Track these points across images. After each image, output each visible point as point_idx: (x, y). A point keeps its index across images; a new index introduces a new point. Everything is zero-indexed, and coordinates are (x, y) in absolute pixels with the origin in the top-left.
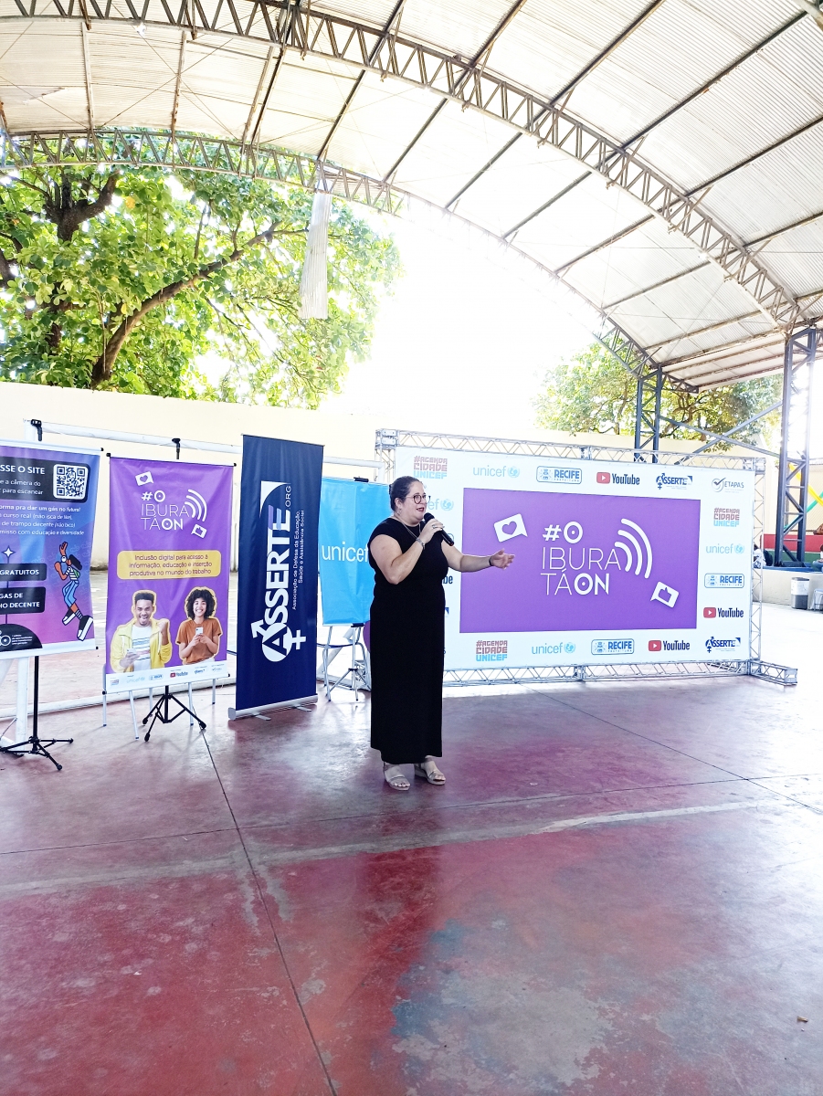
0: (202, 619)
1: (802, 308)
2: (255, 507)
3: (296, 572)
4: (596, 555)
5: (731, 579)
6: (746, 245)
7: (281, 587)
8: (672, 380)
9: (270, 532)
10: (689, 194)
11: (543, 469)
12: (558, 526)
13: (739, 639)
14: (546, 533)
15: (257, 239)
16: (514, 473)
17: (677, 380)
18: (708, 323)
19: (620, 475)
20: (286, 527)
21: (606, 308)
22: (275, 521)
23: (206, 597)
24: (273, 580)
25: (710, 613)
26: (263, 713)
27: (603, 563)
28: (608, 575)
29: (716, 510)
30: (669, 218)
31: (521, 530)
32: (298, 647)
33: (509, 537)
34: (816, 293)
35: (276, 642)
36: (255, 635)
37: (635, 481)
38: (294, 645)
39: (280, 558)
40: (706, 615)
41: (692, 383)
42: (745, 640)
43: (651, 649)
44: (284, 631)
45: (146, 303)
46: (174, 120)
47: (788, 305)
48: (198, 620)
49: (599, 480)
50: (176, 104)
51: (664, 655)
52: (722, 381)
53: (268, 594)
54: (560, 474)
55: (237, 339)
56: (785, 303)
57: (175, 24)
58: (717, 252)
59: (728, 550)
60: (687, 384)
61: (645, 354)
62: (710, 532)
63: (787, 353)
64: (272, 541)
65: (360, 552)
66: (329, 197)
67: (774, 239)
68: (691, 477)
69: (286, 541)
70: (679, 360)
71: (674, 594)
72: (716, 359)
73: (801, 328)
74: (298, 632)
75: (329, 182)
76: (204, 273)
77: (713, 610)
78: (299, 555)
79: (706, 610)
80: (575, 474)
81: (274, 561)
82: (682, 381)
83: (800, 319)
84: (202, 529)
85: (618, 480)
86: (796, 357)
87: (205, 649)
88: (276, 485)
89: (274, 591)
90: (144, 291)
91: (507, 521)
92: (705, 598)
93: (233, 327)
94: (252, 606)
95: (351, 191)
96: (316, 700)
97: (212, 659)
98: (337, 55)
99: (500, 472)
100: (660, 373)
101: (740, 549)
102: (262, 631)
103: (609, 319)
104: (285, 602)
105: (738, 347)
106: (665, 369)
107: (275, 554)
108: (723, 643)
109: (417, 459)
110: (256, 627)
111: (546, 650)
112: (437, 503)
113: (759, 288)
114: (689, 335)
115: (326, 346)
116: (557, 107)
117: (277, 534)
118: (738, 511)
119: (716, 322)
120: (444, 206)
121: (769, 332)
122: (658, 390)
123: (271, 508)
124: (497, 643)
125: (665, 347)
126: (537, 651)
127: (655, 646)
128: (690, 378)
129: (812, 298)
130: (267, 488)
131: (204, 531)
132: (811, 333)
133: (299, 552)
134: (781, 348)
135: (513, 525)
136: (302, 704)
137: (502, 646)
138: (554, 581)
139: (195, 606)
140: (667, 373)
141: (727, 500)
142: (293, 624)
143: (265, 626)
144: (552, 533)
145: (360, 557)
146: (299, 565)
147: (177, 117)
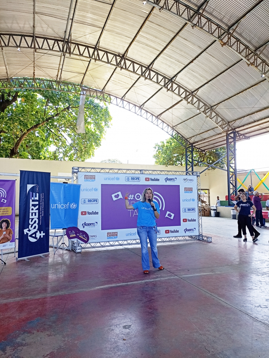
0: (5, 229)
1: (231, 125)
2: (25, 193)
3: (41, 213)
5: (191, 210)
6: (212, 107)
7: (36, 218)
8: (196, 148)
9: (31, 200)
10: (193, 92)
11: (127, 177)
12: (133, 195)
13: (195, 228)
14: (129, 197)
15: (65, 110)
16: (118, 179)
17: (198, 148)
18: (204, 131)
19: (153, 178)
20: (37, 198)
21: (174, 127)
22: (33, 197)
23: (7, 222)
24: (32, 215)
25: (185, 220)
26: (28, 259)
29: (185, 188)
30: (187, 100)
31: (121, 196)
32: (42, 237)
33: (117, 199)
34: (234, 121)
35: (34, 235)
36: (25, 233)
37: (158, 180)
38: (40, 236)
39: (35, 209)
40: (184, 221)
41: (203, 149)
42: (197, 229)
43: (166, 233)
44: (37, 232)
45: (28, 130)
46: (34, 75)
47: (226, 125)
48: (3, 229)
49: (146, 180)
50: (34, 70)
51: (170, 234)
52: (211, 148)
53: (30, 220)
54: (133, 179)
55: (58, 140)
56: (226, 124)
57: (30, 48)
58: (203, 109)
59: (190, 200)
60: (201, 149)
61: (187, 141)
62: (183, 195)
63: (227, 139)
64: (31, 203)
65: (65, 205)
66: (85, 96)
67: (220, 105)
68: (176, 178)
69: (37, 203)
70: (197, 142)
71: (173, 215)
72: (208, 141)
73: (231, 131)
74: (42, 232)
75: (85, 92)
76: (47, 120)
77: (186, 219)
78: (42, 207)
79: (184, 220)
80: (138, 178)
81: (32, 209)
82: (199, 148)
83: (230, 129)
84: (5, 200)
85: (152, 180)
86: (230, 140)
87: (7, 239)
88: (33, 185)
89: (32, 219)
90: (27, 127)
91: (116, 194)
92: (183, 216)
93: (57, 137)
94: (24, 224)
95: (92, 94)
96: (49, 254)
97: (9, 242)
98: (81, 55)
99: (113, 179)
100: (192, 146)
101: (193, 200)
102: (28, 232)
103: (175, 130)
104: (37, 222)
105: (214, 138)
106: (194, 145)
107: (33, 207)
108: (190, 230)
109: (85, 176)
110: (26, 231)
111: (131, 234)
112: (92, 189)
113: (217, 120)
114: (199, 134)
115: (86, 141)
116: (150, 68)
117: (33, 201)
118: (192, 188)
119: (206, 130)
120: (121, 98)
121: (222, 133)
122: (192, 152)
123: (31, 193)
124: (114, 233)
125: (193, 138)
126: (127, 235)
127: (167, 232)
128: (202, 148)
129: (233, 122)
130: (29, 187)
131: (6, 201)
132: (234, 133)
133: (42, 206)
134: (225, 138)
135: (118, 195)
136: (43, 255)
137: (116, 234)
138: (133, 213)
139: (3, 225)
140: (194, 146)
141: (188, 185)
142: (40, 229)
143: (29, 231)
144: (131, 197)
145: (65, 207)
146: (42, 210)
147: (35, 74)
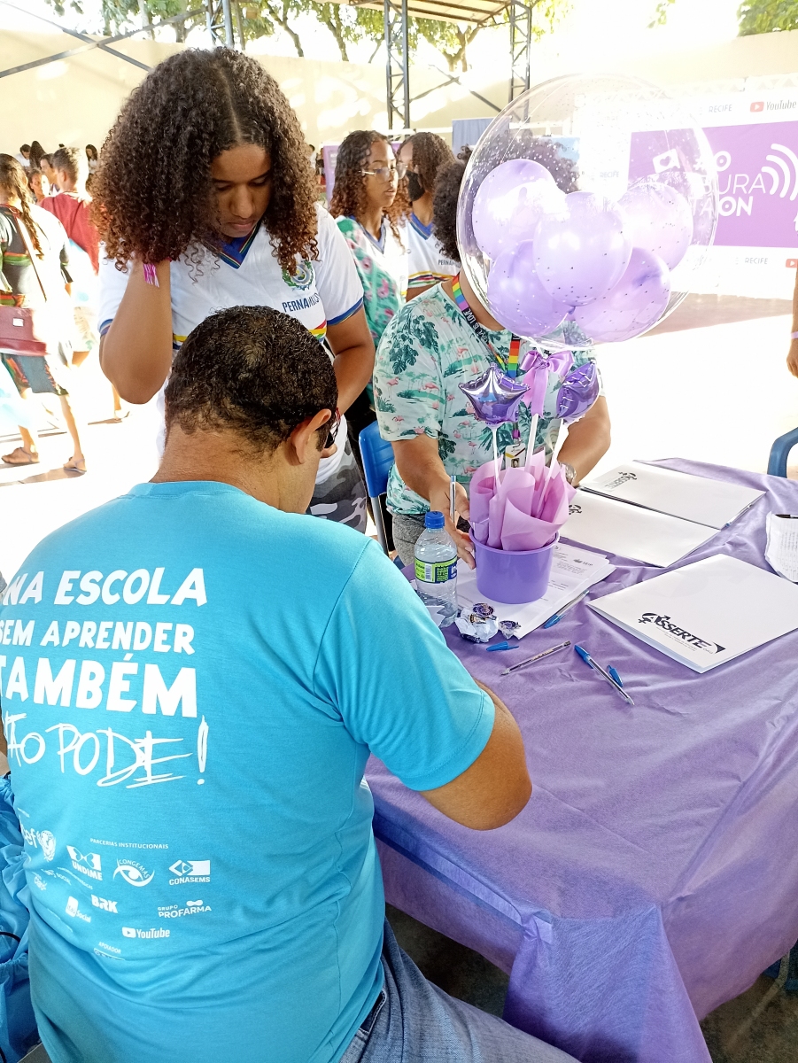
4: (741, 181)
19: (776, 101)
27: (748, 188)
28: (751, 198)
31: (674, 162)
33: (664, 168)
49: (752, 110)
127: (792, 263)
135: (668, 159)
